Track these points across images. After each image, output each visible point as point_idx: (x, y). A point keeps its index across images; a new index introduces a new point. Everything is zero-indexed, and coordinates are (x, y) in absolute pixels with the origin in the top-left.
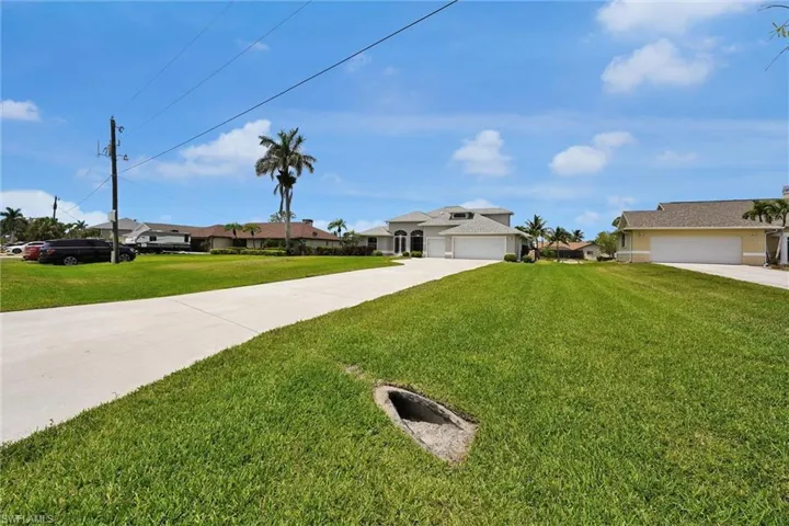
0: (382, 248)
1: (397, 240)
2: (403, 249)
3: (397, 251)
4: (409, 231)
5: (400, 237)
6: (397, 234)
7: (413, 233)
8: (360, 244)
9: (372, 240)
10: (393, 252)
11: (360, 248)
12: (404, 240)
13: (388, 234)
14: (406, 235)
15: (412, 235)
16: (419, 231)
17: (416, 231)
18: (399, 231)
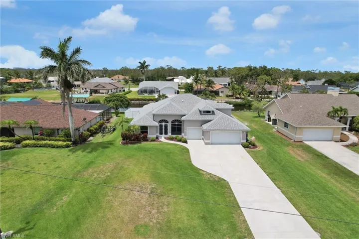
1: (161, 126)
4: (170, 119)
5: (164, 124)
6: (161, 122)
14: (168, 122)
15: (172, 122)
16: (178, 120)
17: (175, 120)
18: (163, 120)
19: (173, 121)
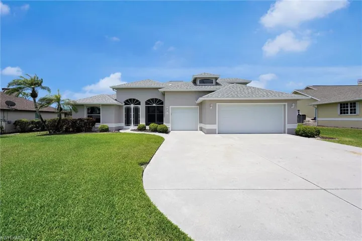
0: (108, 120)
1: (128, 111)
2: (137, 122)
3: (128, 123)
4: (143, 98)
5: (132, 106)
6: (127, 102)
7: (148, 102)
8: (75, 116)
9: (94, 110)
10: (123, 124)
11: (74, 122)
12: (137, 111)
13: (115, 102)
14: (139, 104)
15: (147, 103)
16: (156, 99)
17: (152, 99)
18: (130, 100)
19: (149, 100)
